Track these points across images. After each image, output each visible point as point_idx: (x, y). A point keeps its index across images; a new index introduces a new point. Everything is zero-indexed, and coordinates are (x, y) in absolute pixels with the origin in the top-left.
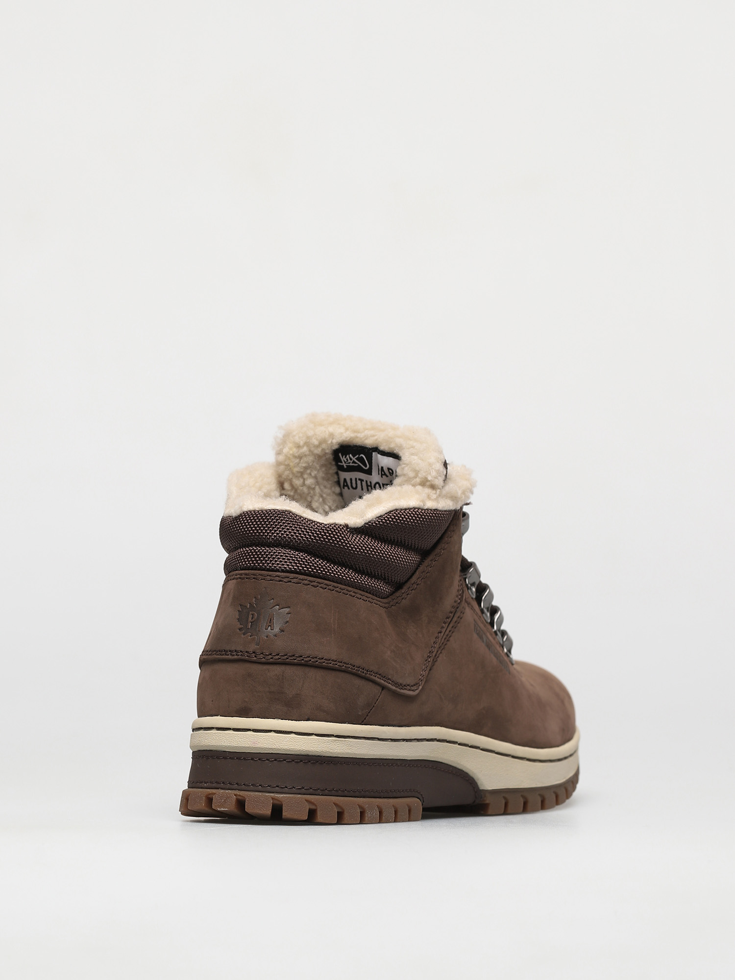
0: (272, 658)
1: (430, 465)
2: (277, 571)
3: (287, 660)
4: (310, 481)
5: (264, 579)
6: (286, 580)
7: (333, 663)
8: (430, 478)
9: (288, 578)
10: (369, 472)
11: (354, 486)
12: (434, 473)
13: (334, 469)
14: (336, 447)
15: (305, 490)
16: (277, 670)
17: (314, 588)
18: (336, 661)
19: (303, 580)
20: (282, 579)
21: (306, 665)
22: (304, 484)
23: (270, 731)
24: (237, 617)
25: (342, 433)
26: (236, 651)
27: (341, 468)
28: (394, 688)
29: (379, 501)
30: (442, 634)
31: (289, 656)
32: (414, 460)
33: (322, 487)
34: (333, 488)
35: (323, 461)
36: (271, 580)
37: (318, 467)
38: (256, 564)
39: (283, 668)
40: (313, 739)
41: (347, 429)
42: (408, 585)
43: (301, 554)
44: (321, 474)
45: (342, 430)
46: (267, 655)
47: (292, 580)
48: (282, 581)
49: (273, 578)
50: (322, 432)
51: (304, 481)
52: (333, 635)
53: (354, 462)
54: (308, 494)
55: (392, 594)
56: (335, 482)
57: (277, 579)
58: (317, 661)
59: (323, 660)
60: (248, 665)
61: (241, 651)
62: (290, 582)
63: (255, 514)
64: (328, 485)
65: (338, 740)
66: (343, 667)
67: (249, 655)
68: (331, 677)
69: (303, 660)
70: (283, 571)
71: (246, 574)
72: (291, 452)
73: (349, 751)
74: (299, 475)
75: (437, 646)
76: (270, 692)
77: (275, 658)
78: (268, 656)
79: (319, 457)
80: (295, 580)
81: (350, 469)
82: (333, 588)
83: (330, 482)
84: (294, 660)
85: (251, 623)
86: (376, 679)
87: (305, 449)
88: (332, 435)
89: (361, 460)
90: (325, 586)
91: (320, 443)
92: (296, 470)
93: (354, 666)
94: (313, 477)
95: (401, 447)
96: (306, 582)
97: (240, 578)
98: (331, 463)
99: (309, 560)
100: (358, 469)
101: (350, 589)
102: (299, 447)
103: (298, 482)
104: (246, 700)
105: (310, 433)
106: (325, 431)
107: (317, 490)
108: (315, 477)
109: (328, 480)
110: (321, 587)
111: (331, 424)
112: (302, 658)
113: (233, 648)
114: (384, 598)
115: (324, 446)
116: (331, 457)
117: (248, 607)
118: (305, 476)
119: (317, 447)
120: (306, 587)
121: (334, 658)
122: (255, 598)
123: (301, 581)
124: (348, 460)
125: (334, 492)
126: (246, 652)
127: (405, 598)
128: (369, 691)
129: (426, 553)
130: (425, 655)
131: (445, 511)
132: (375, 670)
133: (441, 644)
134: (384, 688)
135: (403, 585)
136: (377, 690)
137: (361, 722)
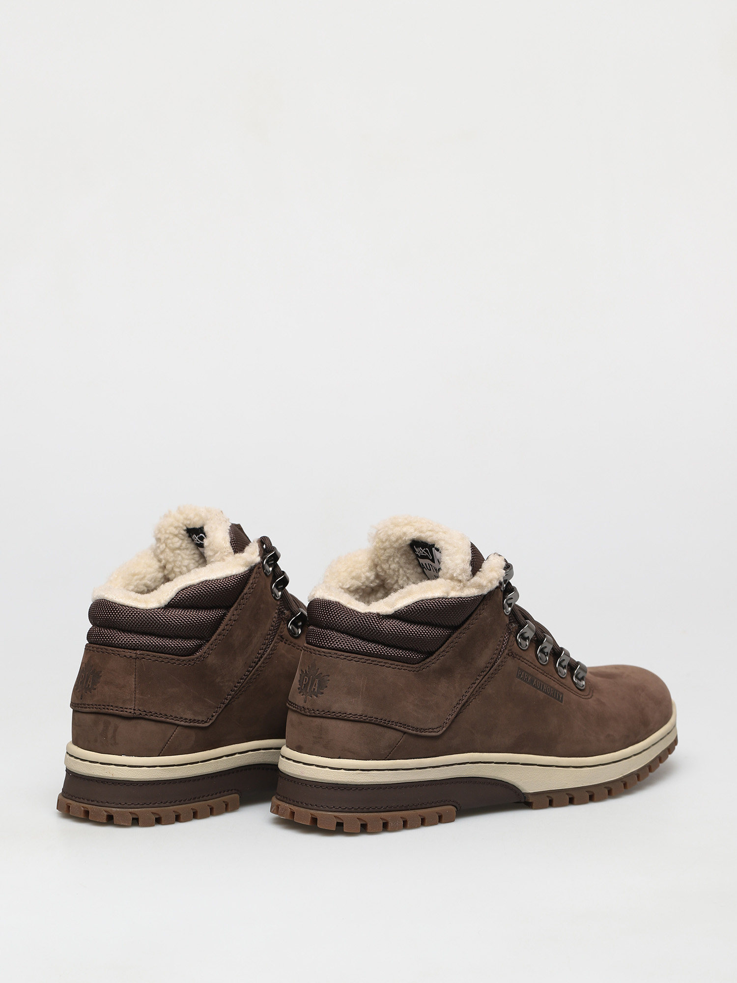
0: (314, 713)
1: (457, 565)
4: (393, 566)
6: (328, 655)
7: (359, 717)
8: (455, 575)
9: (330, 653)
10: (433, 561)
11: (429, 568)
12: (458, 571)
13: (413, 557)
14: (409, 542)
15: (391, 572)
16: (318, 721)
17: (349, 662)
20: (326, 654)
21: (337, 719)
22: (389, 569)
23: (312, 765)
24: (299, 678)
25: (412, 533)
28: (414, 732)
29: (410, 593)
30: (476, 685)
32: (447, 560)
33: (405, 569)
34: (415, 569)
35: (402, 551)
36: (319, 655)
37: (399, 556)
38: (313, 641)
39: (322, 720)
40: (342, 772)
41: (415, 530)
42: (437, 653)
43: (342, 635)
44: (402, 561)
45: (412, 530)
48: (325, 656)
50: (397, 531)
51: (390, 566)
52: (361, 696)
53: (423, 553)
54: (394, 575)
55: (424, 659)
56: (417, 565)
57: (323, 654)
58: (346, 716)
59: (351, 716)
60: (300, 716)
61: (297, 705)
63: (318, 602)
64: (411, 567)
65: (362, 773)
67: (300, 709)
68: (358, 726)
69: (335, 715)
70: (327, 648)
72: (378, 545)
73: (372, 781)
74: (385, 561)
75: (468, 694)
76: (313, 737)
77: (316, 713)
79: (399, 549)
82: (365, 661)
83: (412, 565)
85: (304, 685)
86: (397, 727)
87: (387, 544)
88: (405, 534)
89: (426, 551)
91: (397, 540)
92: (382, 558)
93: (377, 719)
94: (396, 563)
95: (442, 547)
98: (409, 553)
99: (347, 640)
102: (383, 542)
103: (385, 566)
104: (300, 740)
105: (390, 532)
106: (400, 531)
107: (401, 571)
108: (398, 563)
109: (410, 564)
111: (406, 524)
113: (294, 702)
114: (416, 664)
115: (400, 541)
116: (408, 548)
118: (390, 562)
120: (342, 660)
124: (420, 551)
125: (416, 572)
127: (435, 662)
128: (390, 736)
129: (455, 628)
130: (455, 704)
131: (469, 598)
132: (396, 720)
133: (474, 692)
134: (405, 733)
135: (434, 653)
136: (398, 735)
137: (384, 758)
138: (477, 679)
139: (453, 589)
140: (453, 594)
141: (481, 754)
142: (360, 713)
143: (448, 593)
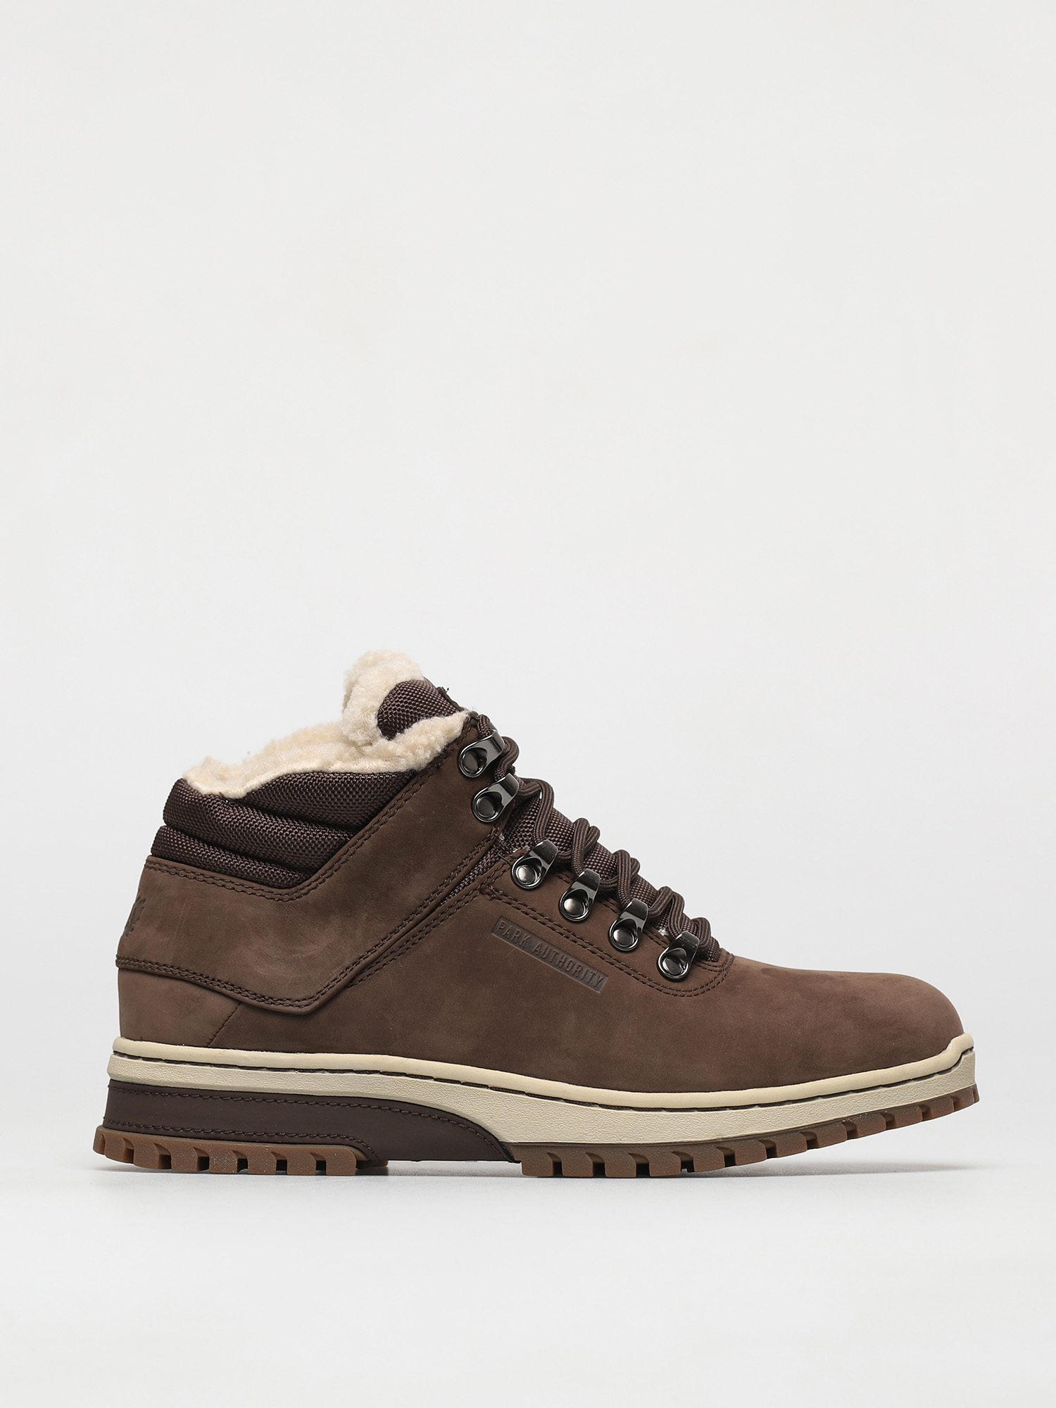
7: (166, 969)
17: (172, 876)
28: (257, 1003)
30: (398, 934)
42: (320, 872)
52: (175, 933)
55: (300, 882)
68: (165, 984)
75: (380, 950)
86: (227, 991)
93: (195, 974)
114: (285, 888)
120: (163, 874)
123: (161, 867)
127: (319, 888)
128: (217, 1006)
129: (354, 829)
130: (347, 962)
131: (368, 775)
132: (225, 979)
133: (394, 948)
134: (240, 1002)
135: (316, 871)
136: (228, 1006)
137: (206, 1045)
138: (402, 925)
139: (340, 758)
140: (337, 766)
141: (406, 1059)
142: (169, 962)
143: (330, 764)
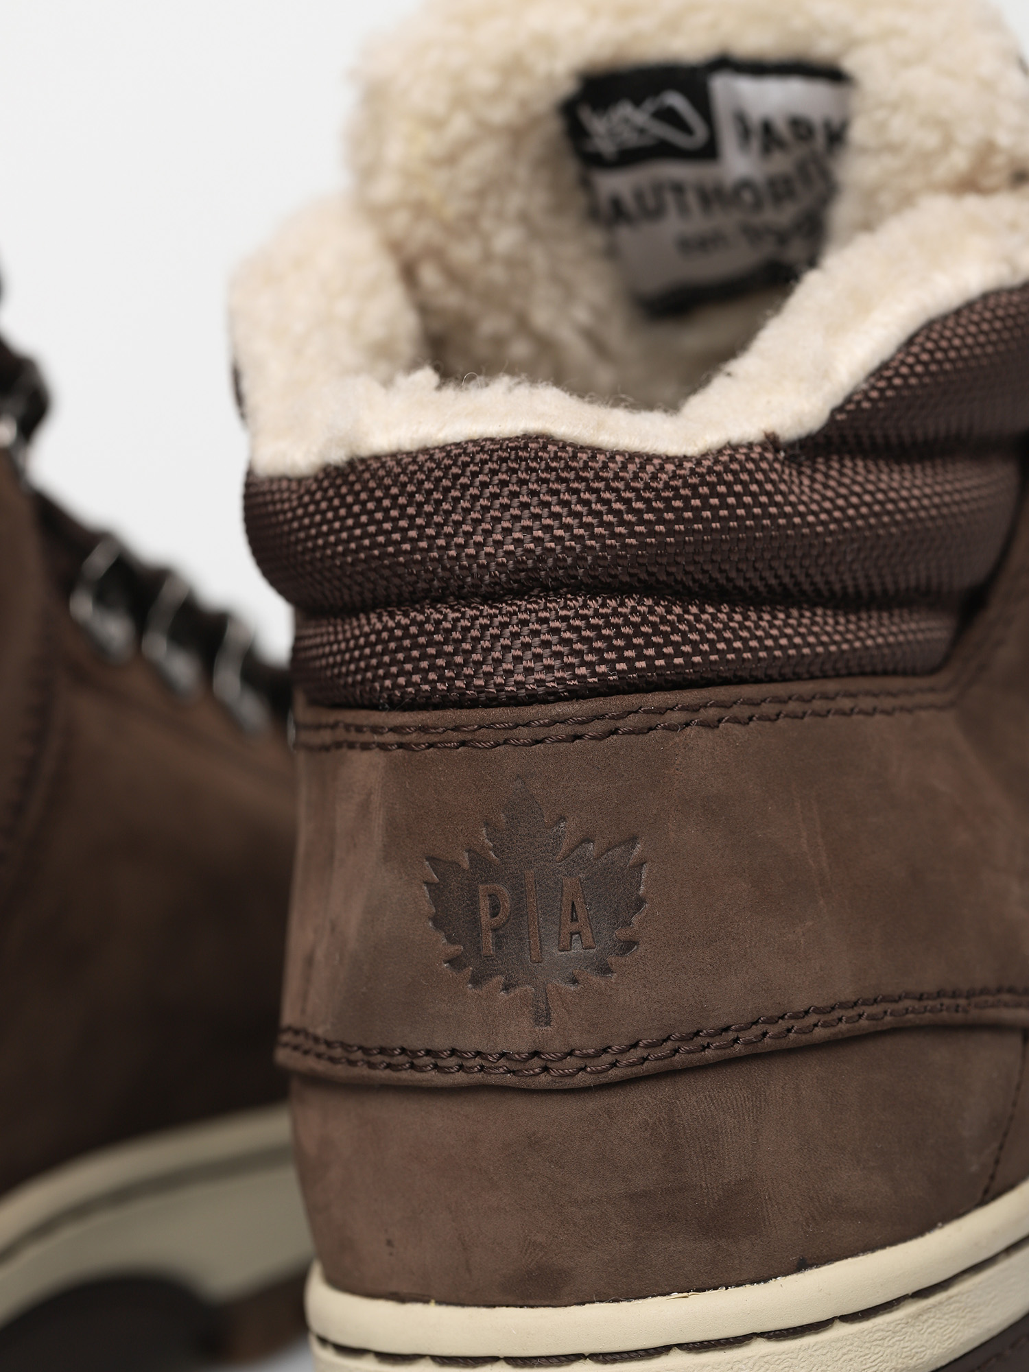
0: (614, 1065)
2: (553, 697)
3: (677, 1057)
4: (506, 239)
5: (505, 742)
6: (598, 727)
10: (709, 152)
13: (571, 168)
14: (567, 87)
15: (497, 274)
18: (855, 1004)
19: (661, 711)
20: (580, 729)
24: (428, 908)
26: (454, 1052)
27: (593, 161)
31: (682, 1039)
35: (533, 150)
36: (537, 742)
37: (523, 175)
38: (459, 683)
39: (665, 1090)
40: (838, 1340)
43: (630, 603)
44: (539, 200)
46: (588, 1056)
47: (620, 723)
48: (580, 737)
49: (541, 733)
52: (822, 902)
57: (562, 730)
58: (789, 1030)
59: (812, 1019)
60: (519, 1106)
61: (478, 1054)
62: (615, 732)
63: (404, 472)
65: (928, 1310)
66: (888, 1018)
67: (514, 1067)
70: (575, 695)
71: (423, 729)
74: (464, 224)
76: (632, 1196)
77: (625, 1060)
78: (596, 1061)
79: (516, 135)
80: (632, 721)
81: (628, 158)
84: (704, 1048)
85: (494, 930)
86: (1002, 1011)
87: (458, 122)
88: (545, 43)
89: (669, 116)
90: (746, 711)
96: (676, 717)
97: (401, 746)
98: (559, 152)
99: (664, 621)
100: (663, 151)
101: (831, 686)
102: (436, 124)
104: (540, 1238)
108: (523, 217)
110: (735, 720)
112: (731, 1035)
113: (441, 1042)
115: (521, 87)
116: (554, 126)
117: (466, 865)
118: (487, 223)
119: (496, 95)
121: (848, 994)
122: (487, 824)
123: (655, 719)
124: (620, 125)
126: (503, 1055)
137: (982, 1197)
